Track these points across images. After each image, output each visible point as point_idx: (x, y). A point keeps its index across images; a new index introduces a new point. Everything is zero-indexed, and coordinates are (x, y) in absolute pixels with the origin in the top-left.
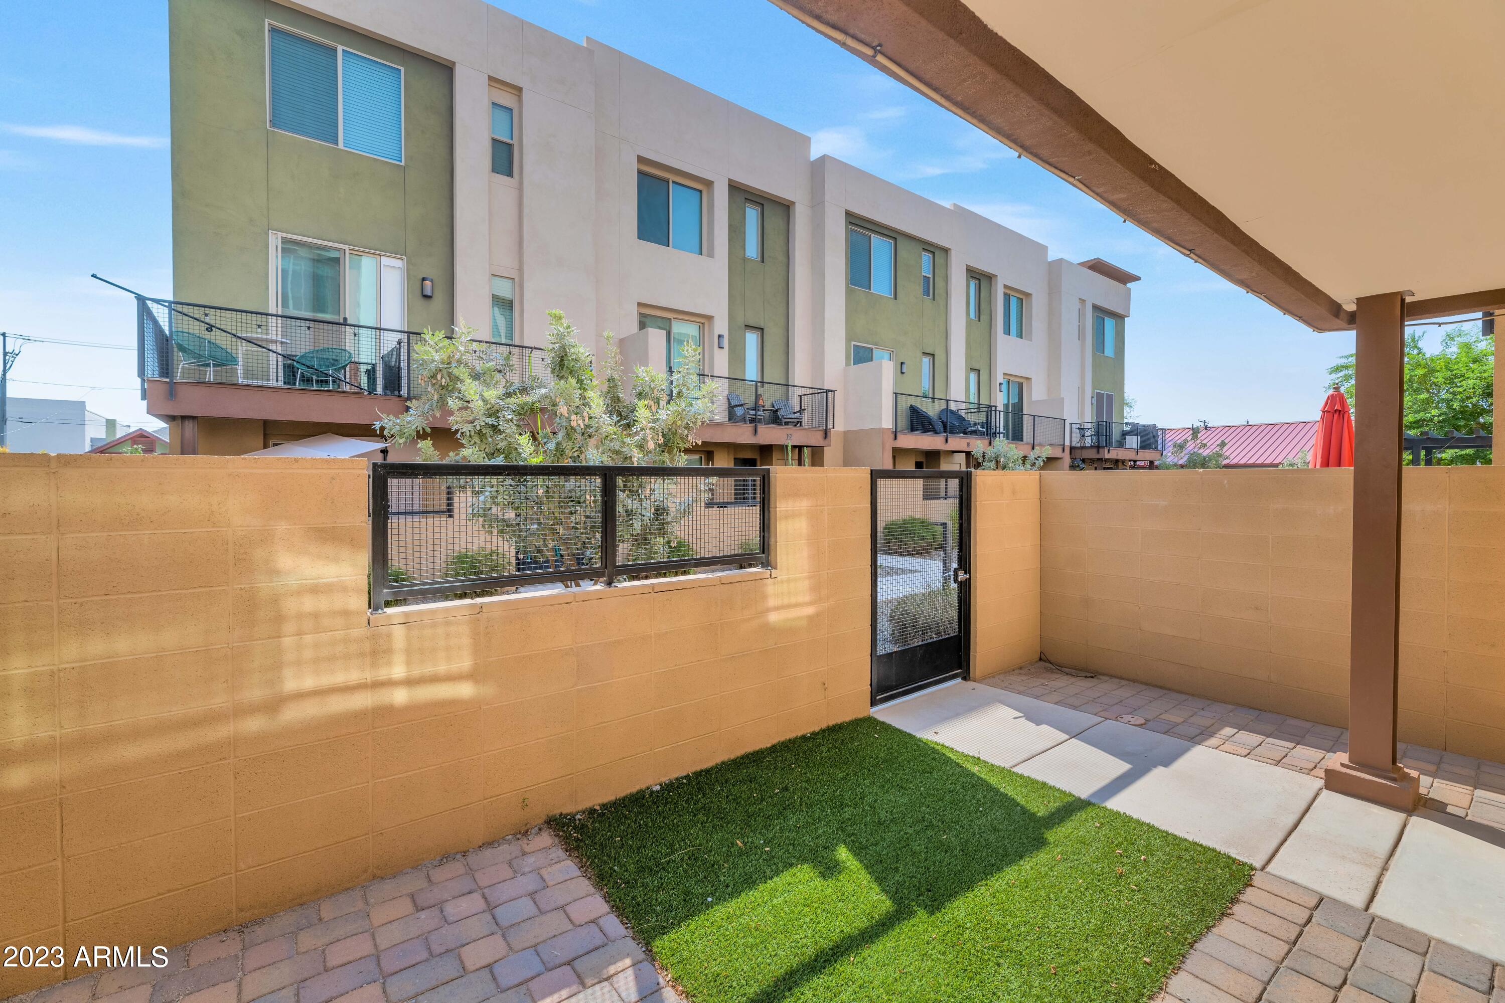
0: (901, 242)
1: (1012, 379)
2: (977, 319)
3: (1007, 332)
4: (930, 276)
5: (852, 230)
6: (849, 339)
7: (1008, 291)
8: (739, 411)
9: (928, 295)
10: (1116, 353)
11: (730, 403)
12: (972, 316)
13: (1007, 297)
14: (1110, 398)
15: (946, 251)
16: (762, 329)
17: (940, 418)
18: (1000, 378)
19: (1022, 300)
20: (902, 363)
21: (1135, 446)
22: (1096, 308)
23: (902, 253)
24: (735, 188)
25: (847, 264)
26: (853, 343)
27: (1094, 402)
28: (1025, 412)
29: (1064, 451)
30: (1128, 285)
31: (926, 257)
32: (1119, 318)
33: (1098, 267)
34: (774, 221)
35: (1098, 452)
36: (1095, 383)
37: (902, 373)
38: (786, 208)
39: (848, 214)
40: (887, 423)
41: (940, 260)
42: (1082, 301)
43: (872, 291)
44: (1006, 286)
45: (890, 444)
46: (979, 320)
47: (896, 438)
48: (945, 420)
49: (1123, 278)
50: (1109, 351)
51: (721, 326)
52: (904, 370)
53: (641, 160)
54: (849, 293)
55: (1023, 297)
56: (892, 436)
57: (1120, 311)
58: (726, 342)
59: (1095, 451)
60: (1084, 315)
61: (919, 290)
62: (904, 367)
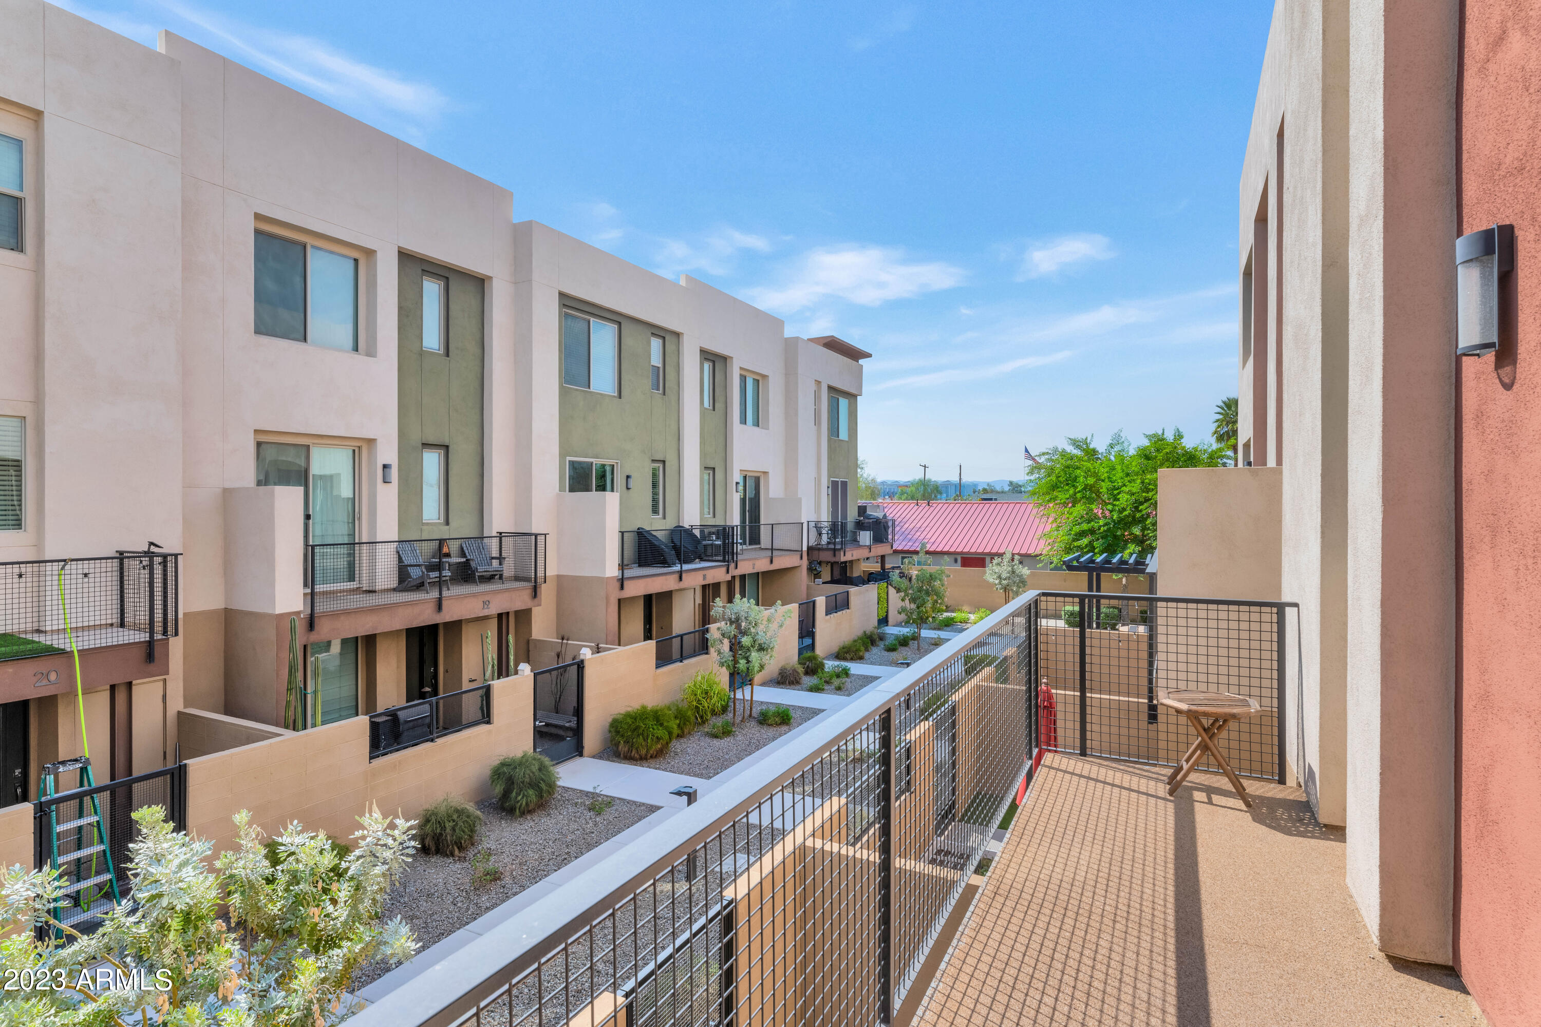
0: (627, 327)
1: (749, 474)
2: (711, 408)
3: (744, 421)
4: (660, 365)
5: (566, 314)
6: (562, 456)
7: (744, 373)
8: (415, 573)
9: (658, 389)
10: (849, 435)
11: (400, 559)
12: (706, 404)
13: (743, 379)
14: (844, 484)
15: (677, 335)
16: (447, 447)
17: (673, 542)
18: (737, 477)
19: (758, 381)
20: (628, 477)
21: (868, 543)
22: (831, 388)
23: (627, 341)
24: (405, 257)
25: (560, 359)
26: (569, 458)
27: (830, 493)
28: (762, 522)
29: (801, 558)
30: (861, 361)
31: (656, 344)
32: (852, 397)
33: (833, 345)
34: (463, 298)
35: (835, 555)
36: (831, 471)
37: (628, 488)
38: (480, 283)
39: (562, 295)
40: (612, 570)
41: (670, 347)
42: (818, 383)
43: (592, 390)
44: (741, 368)
45: (616, 594)
46: (714, 409)
47: (622, 587)
48: (678, 544)
49: (854, 354)
50: (844, 435)
51: (388, 453)
52: (631, 485)
53: (258, 217)
54: (564, 393)
55: (760, 380)
56: (618, 585)
57: (853, 391)
58: (394, 473)
59: (830, 553)
60: (820, 398)
61: (647, 383)
62: (631, 481)
